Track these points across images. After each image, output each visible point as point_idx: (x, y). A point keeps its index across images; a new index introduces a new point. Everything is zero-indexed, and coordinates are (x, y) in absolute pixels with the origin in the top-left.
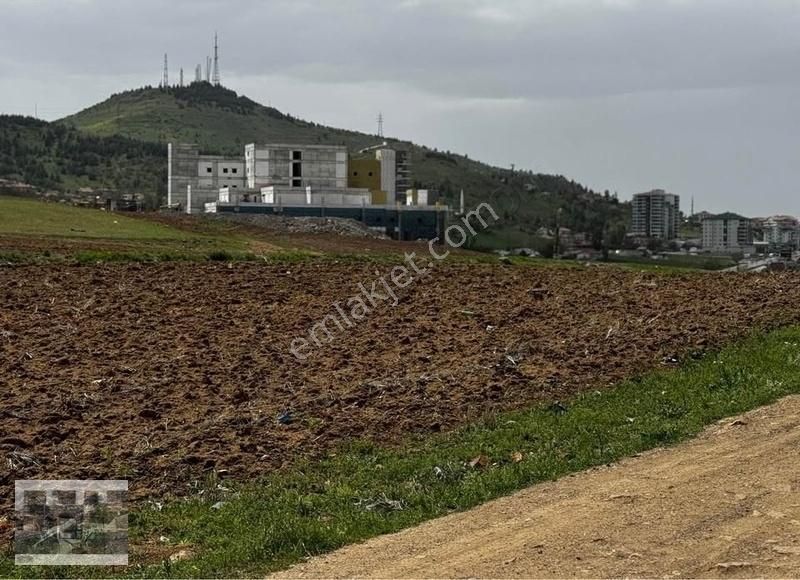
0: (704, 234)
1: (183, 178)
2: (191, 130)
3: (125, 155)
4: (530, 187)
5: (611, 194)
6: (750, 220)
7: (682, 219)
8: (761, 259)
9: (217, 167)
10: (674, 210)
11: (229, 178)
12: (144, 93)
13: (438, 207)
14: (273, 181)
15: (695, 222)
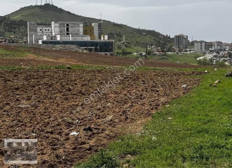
0: (195, 47)
1: (32, 32)
2: (44, 18)
3: (24, 26)
4: (144, 34)
5: (168, 36)
6: (208, 43)
7: (189, 43)
8: (211, 54)
9: (43, 29)
10: (186, 40)
11: (47, 32)
12: (30, 7)
13: (111, 41)
14: (60, 33)
15: (193, 43)
